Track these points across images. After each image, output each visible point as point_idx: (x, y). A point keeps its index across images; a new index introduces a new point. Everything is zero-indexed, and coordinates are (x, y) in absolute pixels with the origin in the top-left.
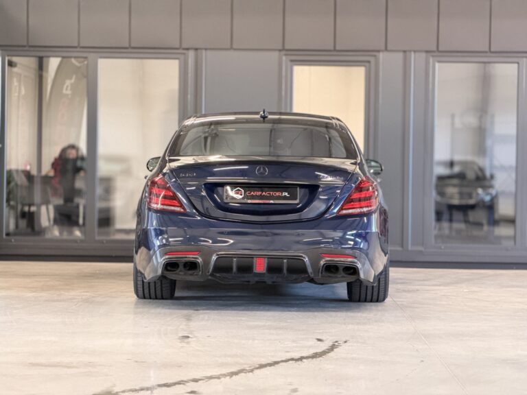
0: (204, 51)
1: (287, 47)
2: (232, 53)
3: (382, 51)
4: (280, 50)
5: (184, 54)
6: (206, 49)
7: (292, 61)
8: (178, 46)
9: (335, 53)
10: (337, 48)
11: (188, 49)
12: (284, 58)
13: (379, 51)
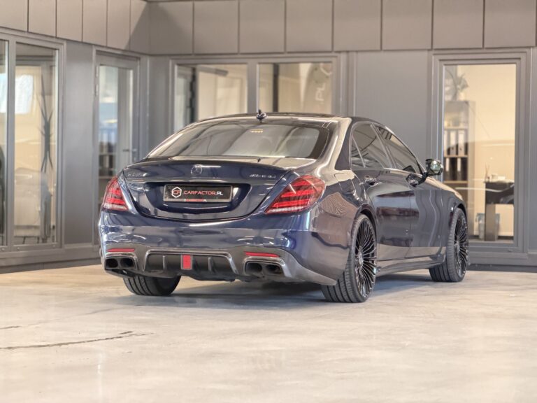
0: (355, 54)
1: (435, 46)
2: (382, 54)
3: (533, 47)
4: (429, 50)
5: (336, 57)
6: (357, 52)
7: (440, 60)
8: (330, 49)
9: (485, 51)
10: (486, 46)
11: (339, 52)
12: (433, 57)
13: (529, 47)
